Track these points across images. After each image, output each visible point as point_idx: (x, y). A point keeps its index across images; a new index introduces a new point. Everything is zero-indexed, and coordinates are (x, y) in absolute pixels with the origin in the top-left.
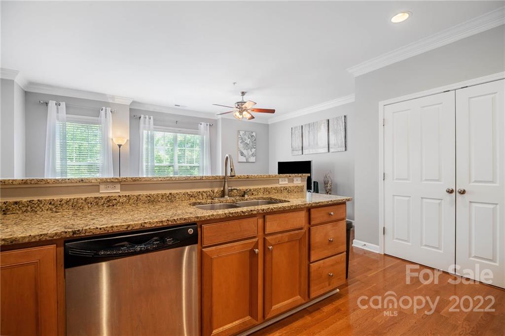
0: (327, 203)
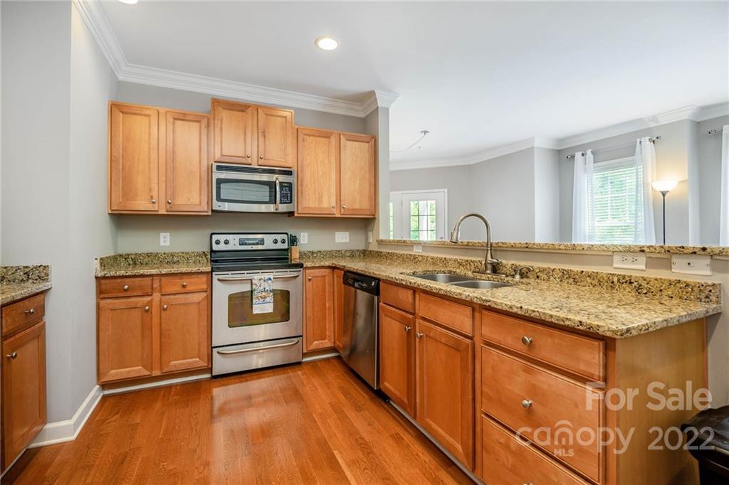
0: (507, 309)
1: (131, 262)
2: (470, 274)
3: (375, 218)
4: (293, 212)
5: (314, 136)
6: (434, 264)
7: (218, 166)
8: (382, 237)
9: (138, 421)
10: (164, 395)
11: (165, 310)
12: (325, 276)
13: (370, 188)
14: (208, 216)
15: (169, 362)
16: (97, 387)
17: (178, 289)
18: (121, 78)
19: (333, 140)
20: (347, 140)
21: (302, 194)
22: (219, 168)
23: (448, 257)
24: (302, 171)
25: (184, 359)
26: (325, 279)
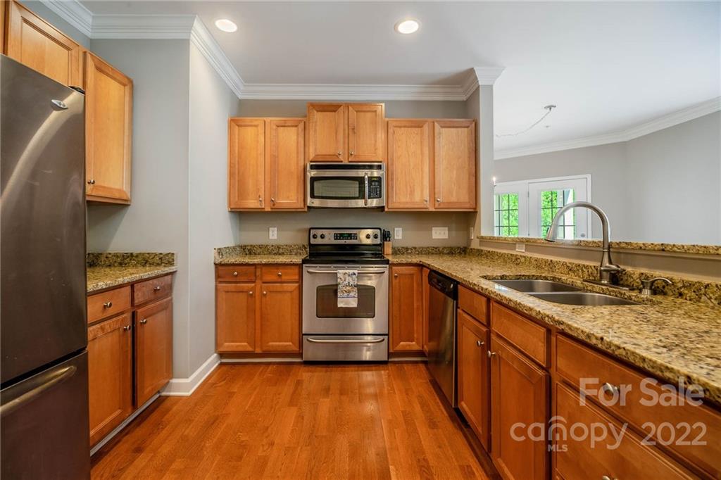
0: (584, 338)
1: (248, 253)
2: (579, 283)
3: (476, 212)
4: (383, 207)
5: (405, 127)
6: (538, 267)
7: (311, 165)
8: (484, 233)
9: (236, 391)
10: (262, 372)
11: (265, 295)
12: (413, 274)
13: (469, 179)
14: (305, 212)
15: (268, 342)
16: (215, 355)
17: (274, 278)
18: (240, 97)
19: (426, 127)
20: (442, 127)
21: (393, 187)
22: (312, 167)
23: (555, 259)
24: (392, 164)
25: (280, 341)
26: (413, 278)
